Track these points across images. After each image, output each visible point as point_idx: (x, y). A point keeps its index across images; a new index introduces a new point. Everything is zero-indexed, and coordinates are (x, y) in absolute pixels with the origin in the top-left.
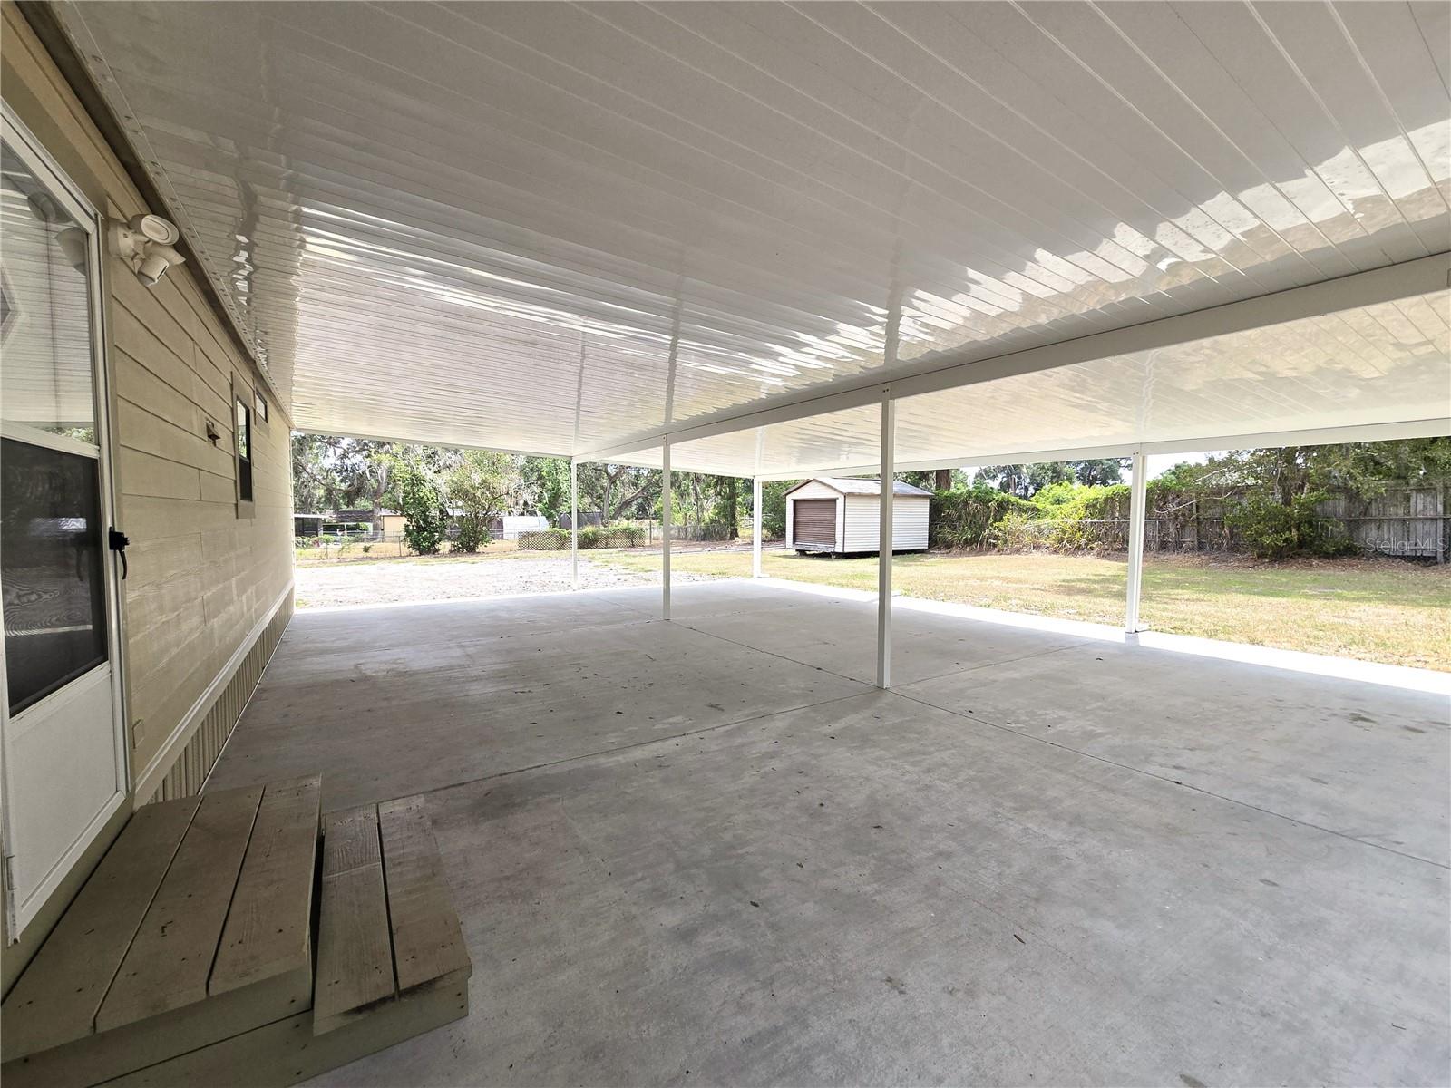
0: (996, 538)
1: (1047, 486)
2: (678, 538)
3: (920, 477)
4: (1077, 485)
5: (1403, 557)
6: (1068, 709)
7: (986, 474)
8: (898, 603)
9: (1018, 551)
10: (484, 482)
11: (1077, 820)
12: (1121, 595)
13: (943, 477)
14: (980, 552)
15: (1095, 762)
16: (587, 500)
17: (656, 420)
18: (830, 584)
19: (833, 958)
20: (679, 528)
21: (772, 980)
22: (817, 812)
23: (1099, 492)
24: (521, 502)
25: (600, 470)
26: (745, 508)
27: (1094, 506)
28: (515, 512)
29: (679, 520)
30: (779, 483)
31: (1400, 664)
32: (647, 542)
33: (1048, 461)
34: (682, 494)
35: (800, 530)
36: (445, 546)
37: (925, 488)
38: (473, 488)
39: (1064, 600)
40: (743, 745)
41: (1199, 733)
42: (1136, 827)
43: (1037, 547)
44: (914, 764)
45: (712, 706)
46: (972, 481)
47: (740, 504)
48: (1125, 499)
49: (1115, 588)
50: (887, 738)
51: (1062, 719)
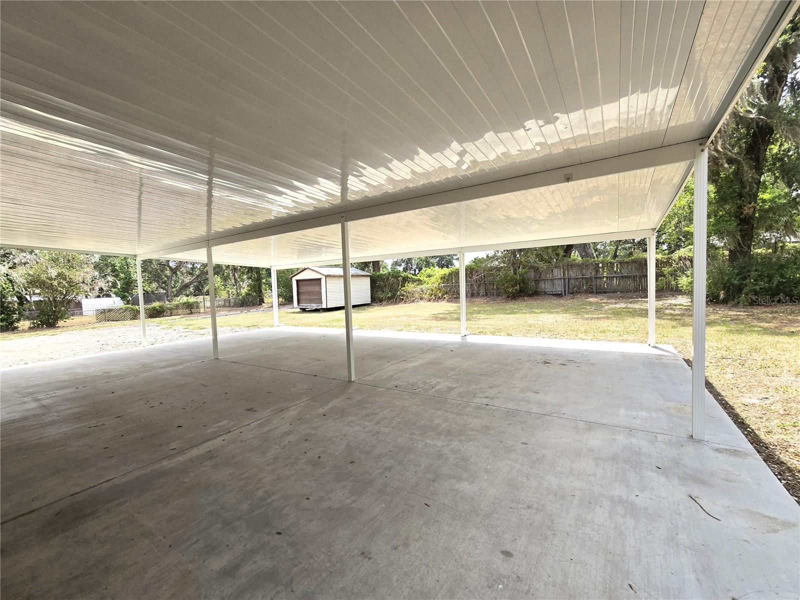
0: (403, 295)
1: (424, 269)
2: (224, 306)
3: (364, 266)
4: (437, 268)
5: (552, 295)
6: (440, 378)
7: (396, 264)
8: (356, 333)
9: (413, 301)
10: (60, 275)
11: (449, 433)
12: (458, 319)
13: (376, 264)
14: (396, 303)
15: (454, 402)
16: (154, 285)
17: (202, 231)
18: (320, 326)
20: (225, 300)
21: (292, 581)
22: (316, 463)
23: (446, 271)
24: (97, 288)
25: (163, 265)
26: (267, 286)
27: (444, 278)
28: (92, 295)
29: (224, 295)
30: (287, 270)
31: (556, 338)
32: (202, 310)
33: (423, 256)
34: (225, 279)
35: (302, 297)
36: (25, 324)
37: (367, 272)
38: (51, 279)
39: (435, 323)
40: (269, 431)
41: (493, 379)
42: (473, 430)
43: (421, 299)
44: (370, 421)
45: (249, 410)
46: (390, 268)
47: (264, 283)
48: (456, 274)
49: (455, 316)
50: (355, 409)
51: (439, 383)
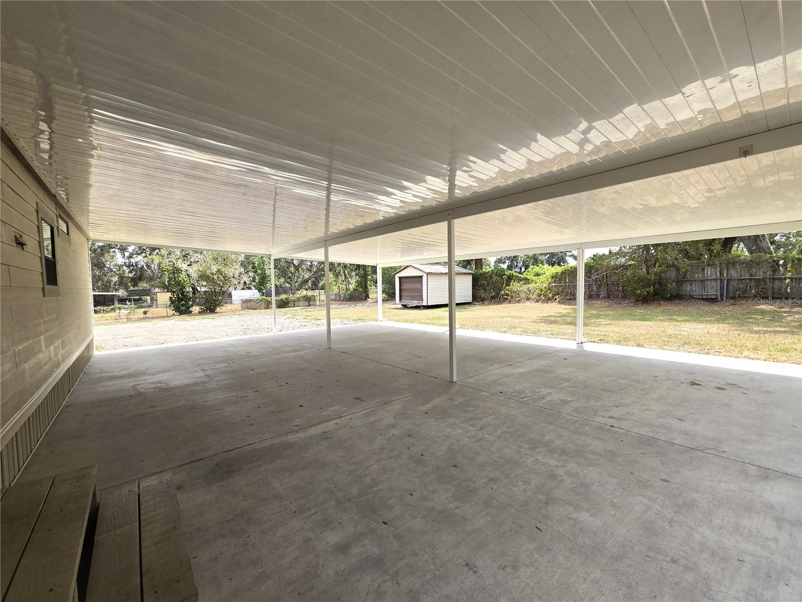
0: (507, 295)
1: (531, 267)
2: (335, 300)
3: (466, 263)
4: (546, 266)
5: (702, 299)
6: (552, 388)
7: (500, 261)
8: (459, 332)
9: (519, 301)
10: (218, 271)
11: (563, 452)
12: (573, 323)
13: (479, 262)
14: (500, 303)
15: (569, 417)
16: (282, 280)
17: (320, 233)
18: (421, 323)
19: (434, 554)
20: (336, 295)
21: (397, 573)
22: (419, 460)
23: (557, 269)
24: (242, 282)
25: (289, 262)
26: (372, 282)
27: (556, 277)
28: (238, 287)
29: (335, 290)
30: (391, 268)
31: (708, 353)
32: (318, 303)
33: (531, 254)
34: (337, 275)
35: (403, 294)
36: (196, 309)
37: (470, 269)
38: (213, 274)
39: (543, 326)
40: (375, 421)
41: (619, 397)
42: (594, 453)
43: (528, 299)
44: (473, 426)
45: (357, 399)
46: (493, 265)
47: (370, 280)
48: (573, 272)
49: (569, 319)
50: (457, 411)
51: (550, 394)
